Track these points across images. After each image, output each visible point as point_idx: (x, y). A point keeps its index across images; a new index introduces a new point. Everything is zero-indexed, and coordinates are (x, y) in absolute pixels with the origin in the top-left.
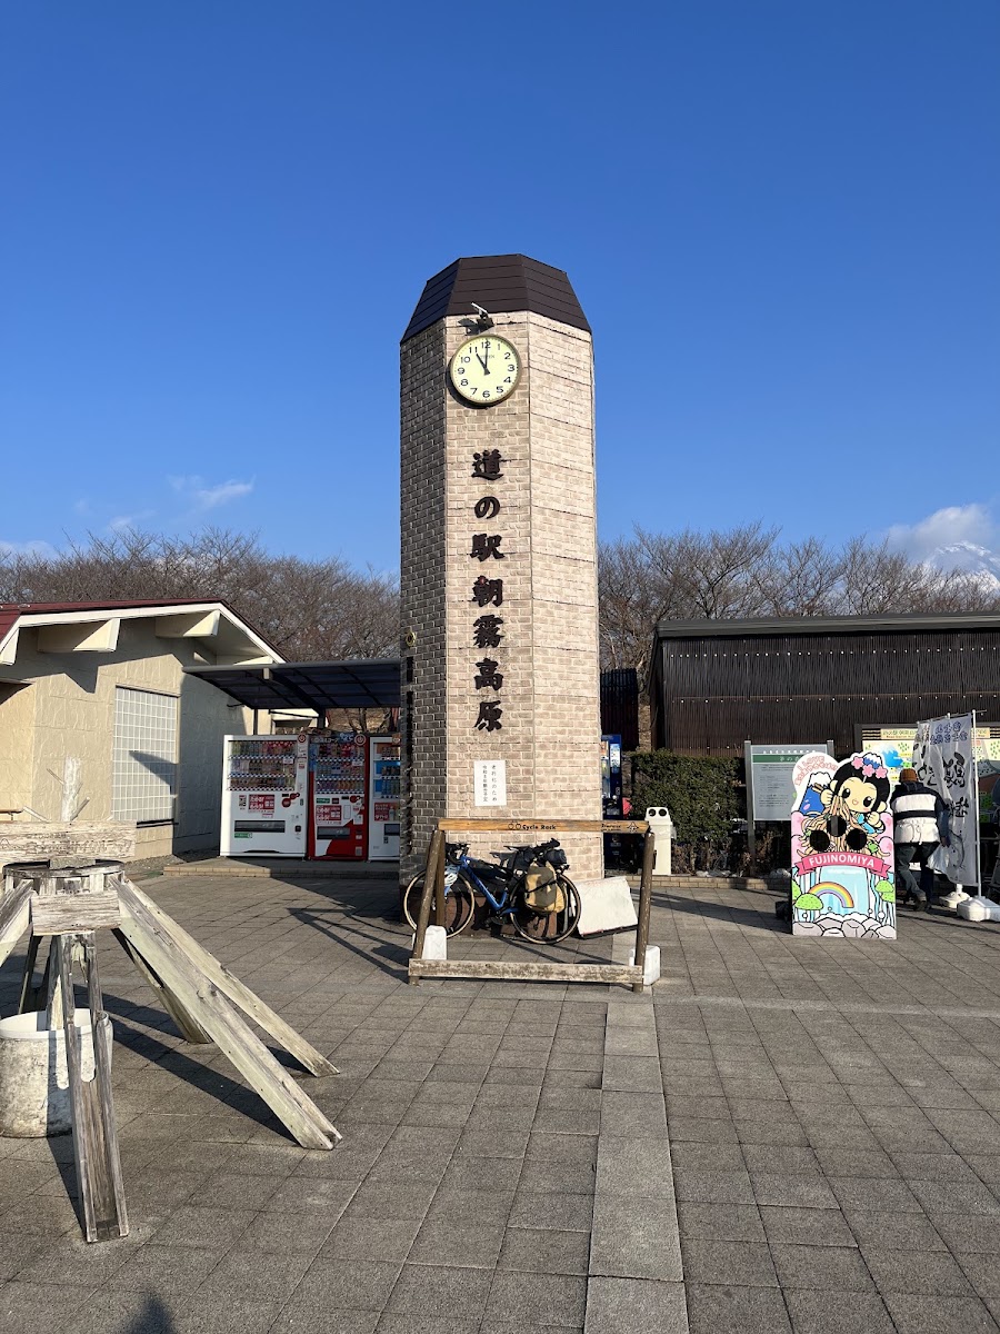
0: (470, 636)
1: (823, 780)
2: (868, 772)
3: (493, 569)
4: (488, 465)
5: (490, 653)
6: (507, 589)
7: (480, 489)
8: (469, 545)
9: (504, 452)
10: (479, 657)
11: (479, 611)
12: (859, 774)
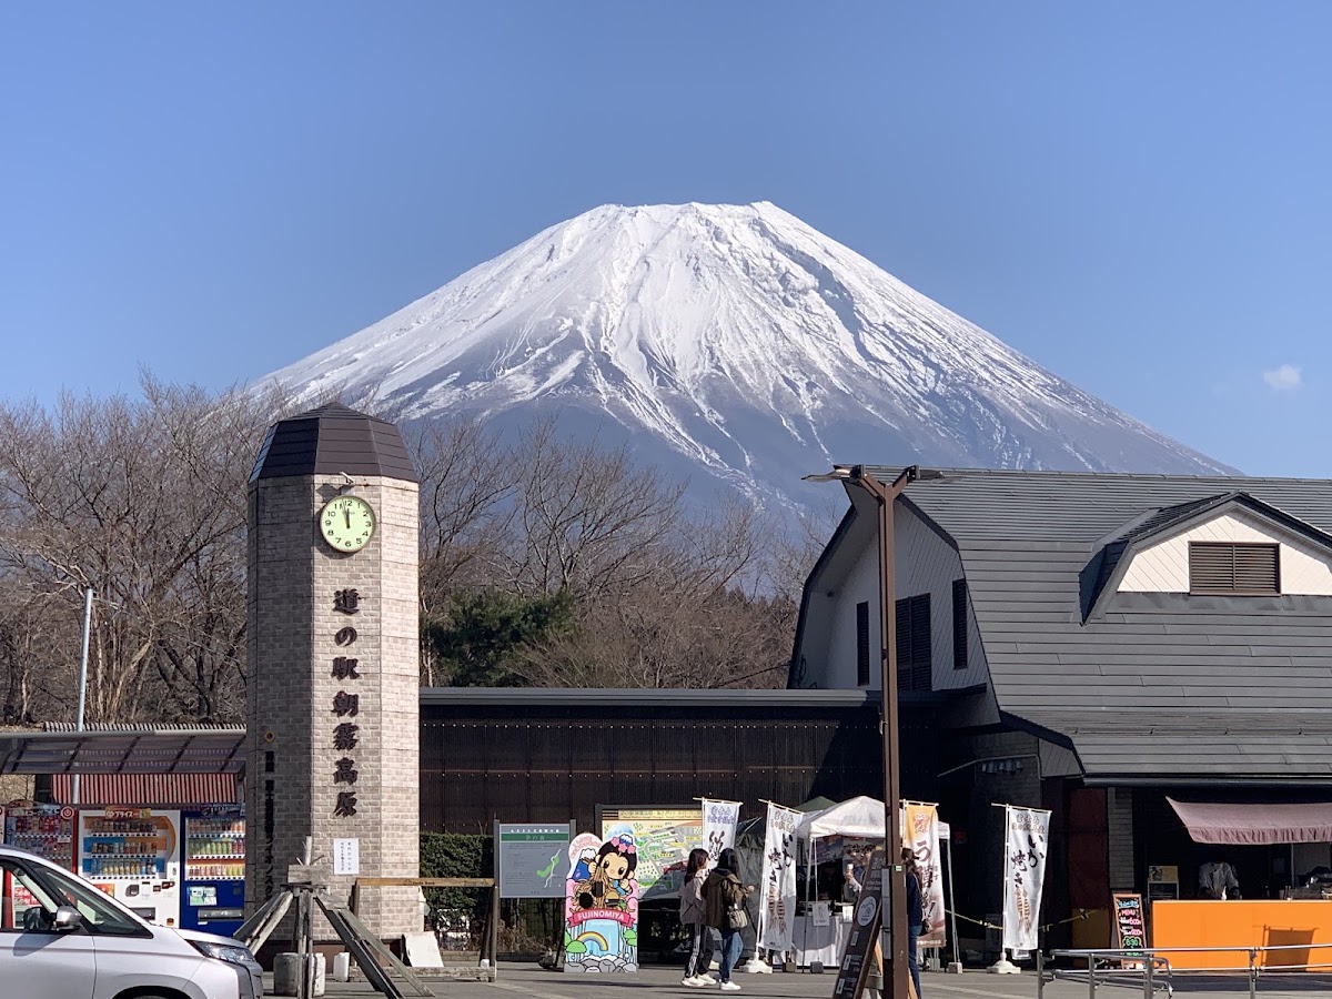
0: (330, 739)
1: (591, 855)
2: (622, 849)
3: (350, 686)
4: (347, 602)
5: (346, 754)
6: (361, 703)
7: (340, 621)
8: (330, 665)
9: (361, 590)
10: (339, 756)
11: (338, 721)
12: (616, 850)
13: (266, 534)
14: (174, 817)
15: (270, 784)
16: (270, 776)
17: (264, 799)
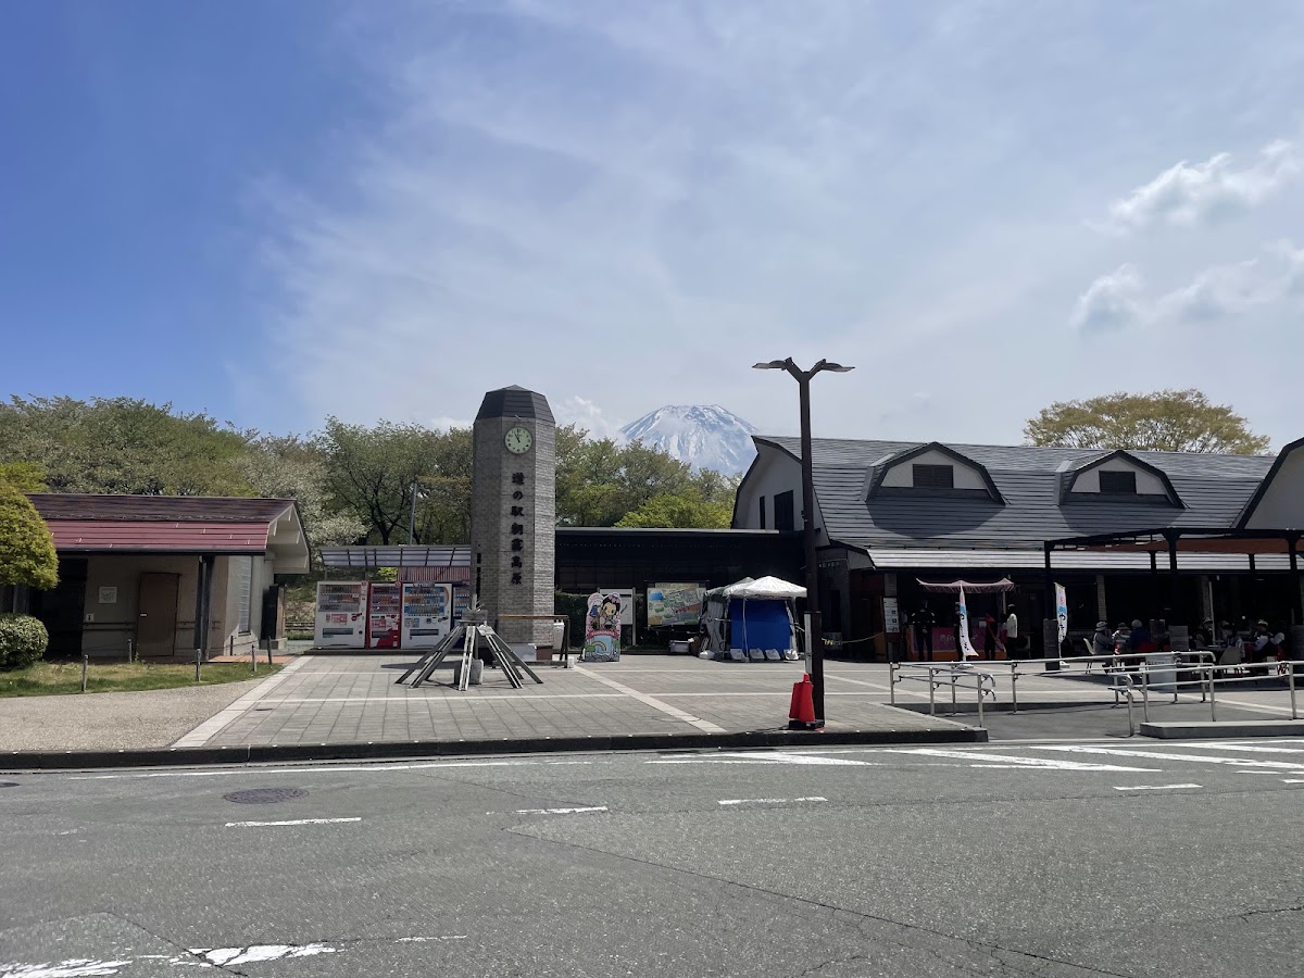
0: (509, 547)
1: (598, 604)
2: (614, 600)
3: (520, 521)
4: (518, 479)
5: (517, 554)
6: (525, 528)
7: (514, 488)
8: (510, 510)
9: (525, 474)
10: (513, 555)
11: (513, 537)
12: (610, 601)
13: (479, 446)
14: (449, 587)
15: (479, 569)
16: (479, 565)
17: (476, 577)
